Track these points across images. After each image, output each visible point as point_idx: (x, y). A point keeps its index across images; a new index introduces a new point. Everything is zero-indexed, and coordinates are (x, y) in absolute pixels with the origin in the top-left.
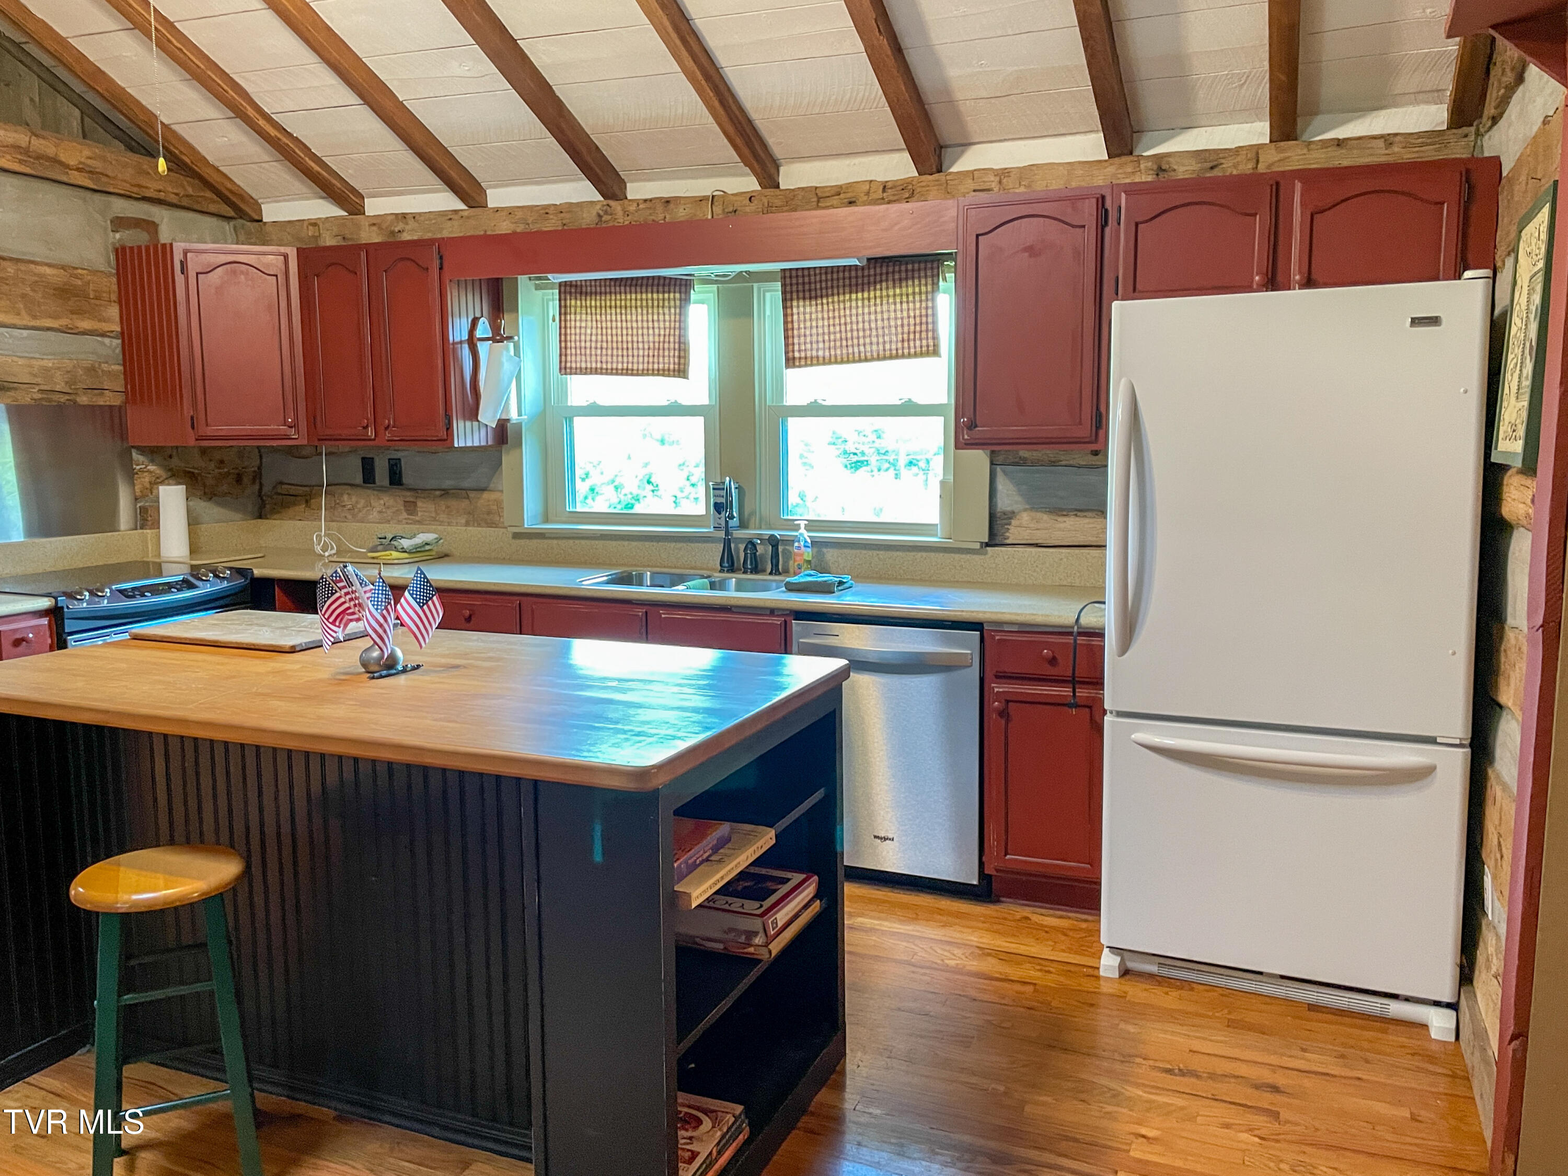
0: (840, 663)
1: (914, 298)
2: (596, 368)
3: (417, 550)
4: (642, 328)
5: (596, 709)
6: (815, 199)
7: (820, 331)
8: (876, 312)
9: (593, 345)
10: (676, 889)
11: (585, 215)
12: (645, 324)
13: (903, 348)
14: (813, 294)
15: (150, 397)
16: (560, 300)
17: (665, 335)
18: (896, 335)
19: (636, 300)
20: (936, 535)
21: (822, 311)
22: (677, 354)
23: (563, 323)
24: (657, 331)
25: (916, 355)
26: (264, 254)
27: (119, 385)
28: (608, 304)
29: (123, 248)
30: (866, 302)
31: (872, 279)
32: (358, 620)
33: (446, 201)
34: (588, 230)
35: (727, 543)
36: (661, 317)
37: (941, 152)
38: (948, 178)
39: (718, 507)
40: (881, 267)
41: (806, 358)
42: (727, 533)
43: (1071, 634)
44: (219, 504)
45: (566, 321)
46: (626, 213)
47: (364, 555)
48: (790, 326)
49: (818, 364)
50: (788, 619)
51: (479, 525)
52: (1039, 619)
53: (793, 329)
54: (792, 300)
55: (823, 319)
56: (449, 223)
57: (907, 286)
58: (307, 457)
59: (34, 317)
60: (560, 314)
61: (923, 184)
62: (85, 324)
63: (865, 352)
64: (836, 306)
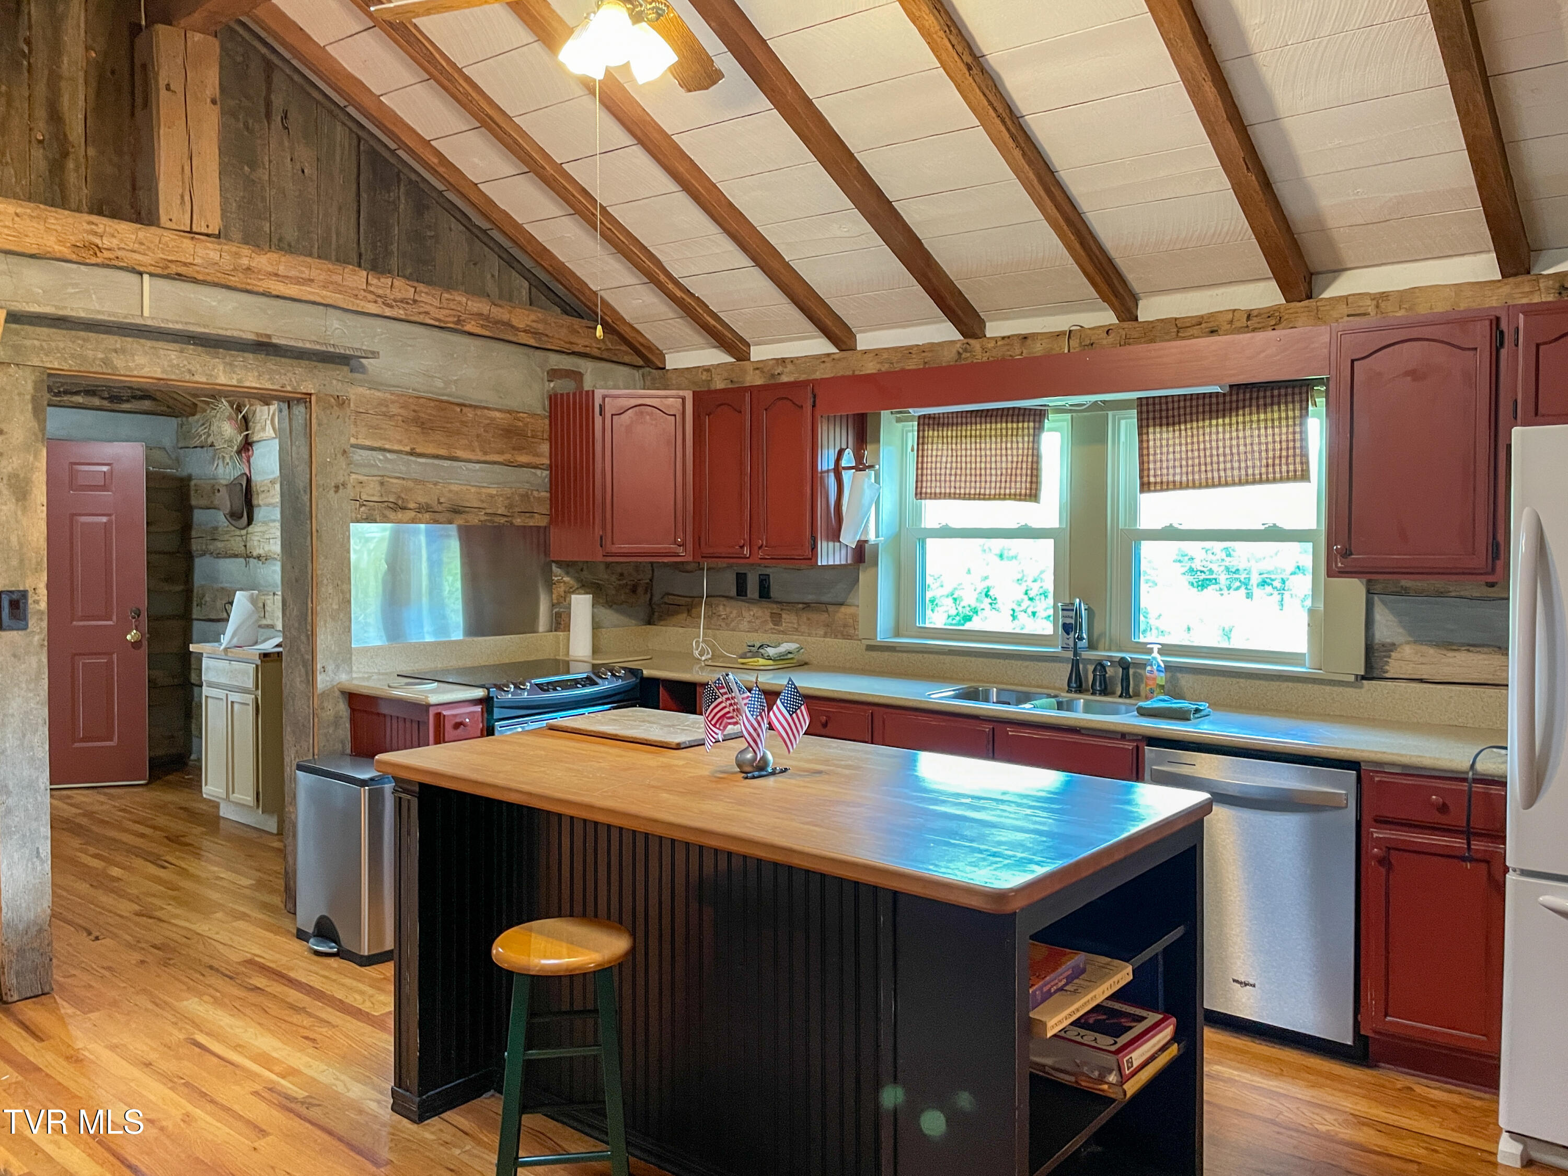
0: (1203, 796)
1: (1280, 423)
2: (950, 493)
3: (781, 658)
4: (996, 455)
5: (953, 825)
6: (1175, 330)
7: (1177, 456)
8: (1238, 438)
9: (948, 472)
10: (1031, 1015)
11: (946, 354)
12: (999, 452)
13: (1267, 473)
14: (1171, 420)
15: (569, 520)
16: (918, 431)
17: (1017, 462)
18: (1260, 459)
19: (991, 429)
20: (1303, 665)
21: (1180, 436)
22: (1029, 479)
23: (920, 452)
24: (1010, 458)
25: (1281, 480)
26: (667, 397)
27: (545, 509)
28: (964, 433)
29: (556, 395)
30: (1227, 428)
31: (1234, 405)
32: (736, 723)
33: (820, 346)
34: (949, 367)
35: (1075, 664)
36: (1015, 445)
37: (1311, 278)
38: (1319, 304)
39: (1067, 628)
40: (1244, 393)
41: (1162, 483)
42: (1075, 654)
43: (1465, 780)
44: (617, 611)
45: (923, 450)
46: (983, 349)
47: (734, 661)
48: (1145, 452)
49: (1174, 488)
50: (1140, 744)
51: (836, 637)
52: (1427, 762)
53: (1148, 455)
54: (1148, 426)
55: (1181, 445)
56: (823, 366)
57: (1272, 412)
58: (692, 572)
59: (485, 453)
60: (918, 444)
61: (1291, 311)
62: (523, 459)
63: (1226, 477)
64: (1195, 432)
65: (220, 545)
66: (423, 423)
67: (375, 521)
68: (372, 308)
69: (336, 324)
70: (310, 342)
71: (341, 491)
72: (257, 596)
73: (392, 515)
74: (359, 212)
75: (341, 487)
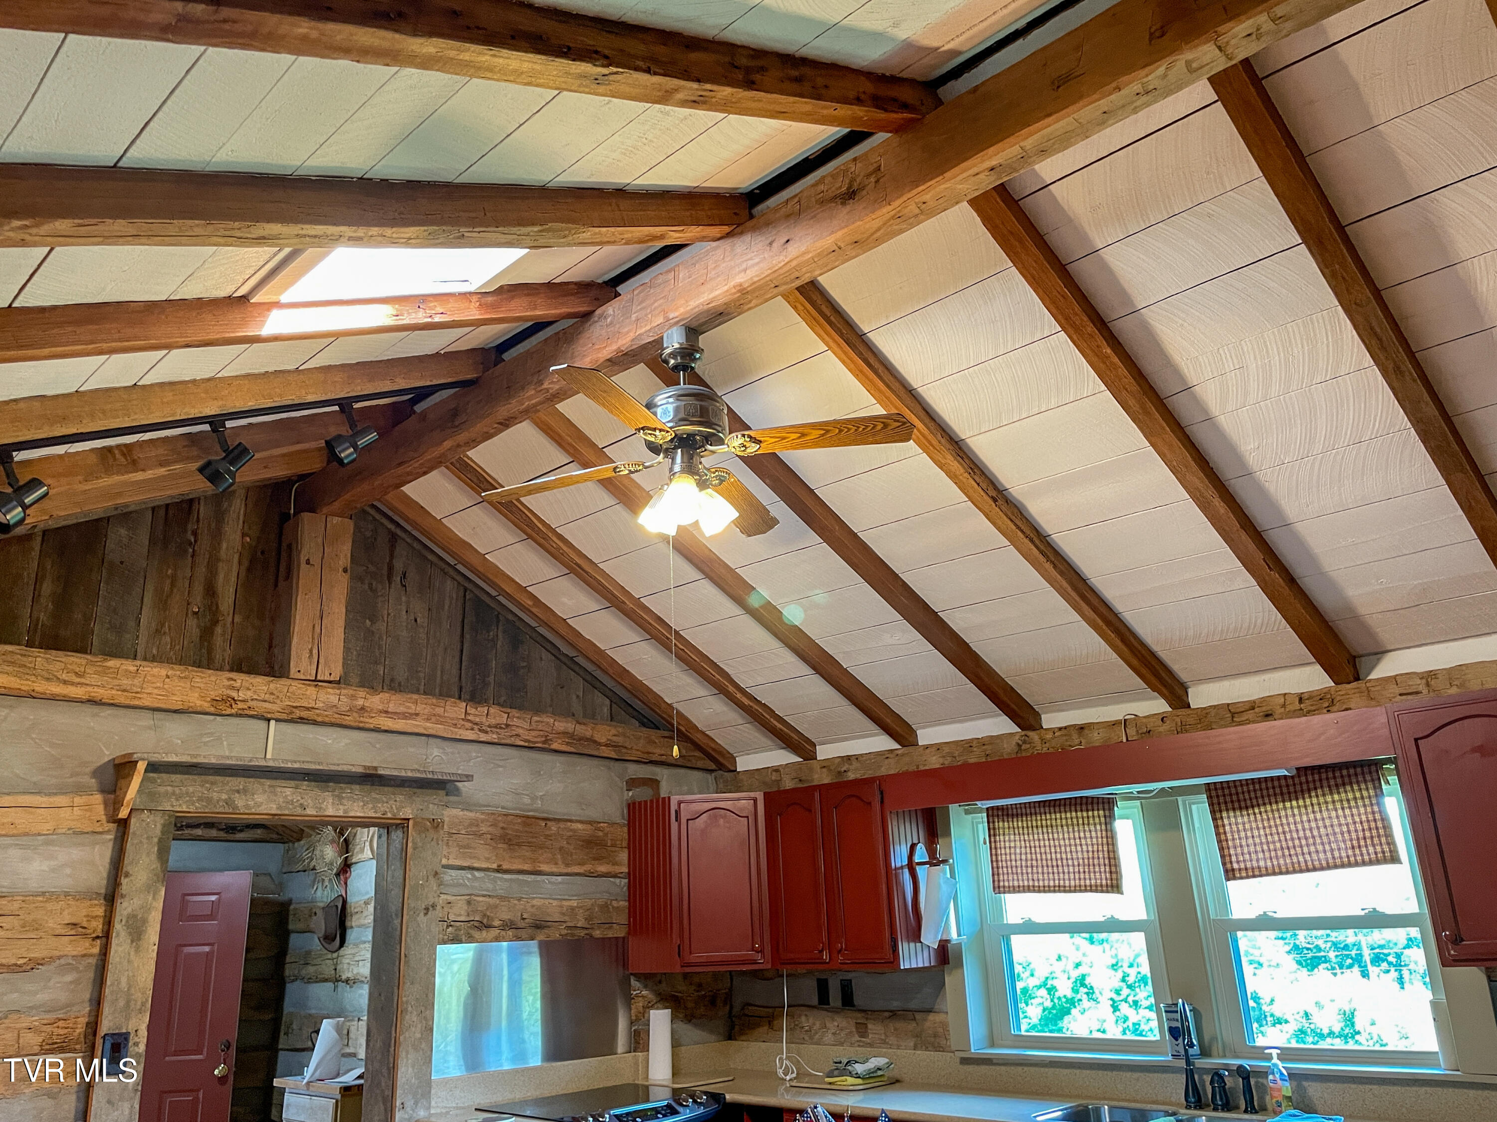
1: (1356, 803)
2: (1029, 886)
3: (870, 1076)
4: (1070, 845)
6: (1229, 715)
7: (1257, 840)
8: (1316, 820)
9: (1024, 863)
11: (1005, 746)
12: (1072, 842)
13: (1355, 856)
14: (1243, 804)
15: (647, 930)
16: (988, 822)
17: (1093, 852)
18: (1344, 841)
19: (1061, 819)
21: (1256, 821)
22: (1108, 869)
23: (993, 845)
24: (1085, 848)
25: (1371, 863)
26: (739, 799)
27: (623, 919)
28: (1034, 824)
29: (634, 804)
30: (1303, 810)
31: (1305, 787)
33: (882, 743)
34: (1010, 759)
35: (1190, 1074)
36: (1088, 834)
37: (1354, 662)
38: (1368, 685)
39: (1174, 1033)
40: (1313, 775)
41: (1246, 869)
42: (1188, 1063)
44: (696, 1025)
45: (995, 842)
46: (1043, 741)
47: (821, 1080)
48: (1223, 837)
49: (1261, 875)
51: (927, 1049)
53: (1227, 840)
54: (1221, 811)
55: (1258, 829)
56: (887, 761)
57: (1346, 792)
58: (771, 979)
59: (567, 865)
60: (990, 836)
61: (1340, 693)
62: (603, 868)
63: (1312, 861)
64: (1271, 816)
65: (311, 969)
66: (510, 840)
67: (460, 942)
68: (470, 735)
69: (436, 752)
70: (412, 770)
71: (430, 913)
72: (344, 1022)
73: (476, 934)
74: (462, 651)
75: (431, 909)
